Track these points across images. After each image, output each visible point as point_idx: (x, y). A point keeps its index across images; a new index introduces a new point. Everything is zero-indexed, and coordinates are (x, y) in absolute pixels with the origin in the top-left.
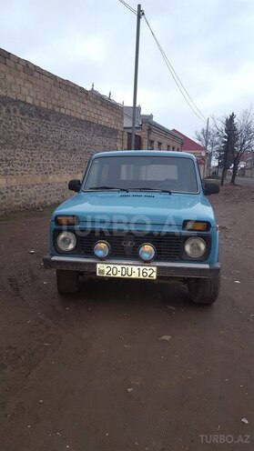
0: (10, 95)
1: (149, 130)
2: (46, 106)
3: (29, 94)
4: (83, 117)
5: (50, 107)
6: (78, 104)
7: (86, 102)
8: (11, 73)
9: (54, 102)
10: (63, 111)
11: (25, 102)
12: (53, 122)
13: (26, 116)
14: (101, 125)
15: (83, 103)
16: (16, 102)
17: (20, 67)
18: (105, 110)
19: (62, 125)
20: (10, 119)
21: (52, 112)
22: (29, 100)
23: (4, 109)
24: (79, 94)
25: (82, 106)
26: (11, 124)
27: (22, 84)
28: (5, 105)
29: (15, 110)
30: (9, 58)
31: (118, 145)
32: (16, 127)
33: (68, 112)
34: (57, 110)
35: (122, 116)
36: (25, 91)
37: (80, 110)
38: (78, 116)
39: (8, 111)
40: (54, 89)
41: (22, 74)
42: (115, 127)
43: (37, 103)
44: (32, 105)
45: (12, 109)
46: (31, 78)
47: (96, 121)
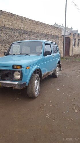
0: (14, 27)
1: (74, 35)
2: (28, 30)
3: (22, 27)
4: (44, 33)
5: (30, 30)
6: (42, 28)
7: (45, 28)
8: (15, 20)
9: (32, 28)
10: (35, 31)
11: (20, 29)
12: (32, 35)
13: (21, 34)
14: (51, 35)
15: (44, 28)
16: (17, 29)
17: (18, 18)
18: (53, 30)
19: (35, 36)
20: (15, 35)
21: (32, 32)
22: (22, 29)
23: (13, 32)
24: (42, 25)
25: (43, 29)
26: (15, 37)
27: (19, 24)
28: (13, 31)
29: (17, 32)
30: (14, 16)
31: (59, 41)
32: (17, 38)
33: (37, 31)
34: (33, 31)
35: (61, 31)
36: (20, 26)
37: (42, 31)
38: (42, 32)
39: (14, 32)
40: (31, 24)
41: (19, 21)
42: (58, 35)
43: (25, 29)
44: (23, 30)
45: (15, 32)
46: (22, 22)
47: (49, 34)
